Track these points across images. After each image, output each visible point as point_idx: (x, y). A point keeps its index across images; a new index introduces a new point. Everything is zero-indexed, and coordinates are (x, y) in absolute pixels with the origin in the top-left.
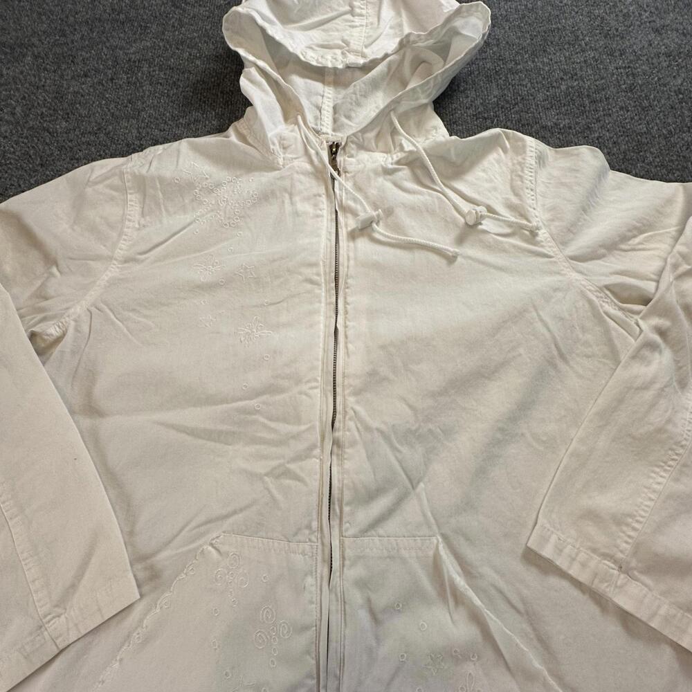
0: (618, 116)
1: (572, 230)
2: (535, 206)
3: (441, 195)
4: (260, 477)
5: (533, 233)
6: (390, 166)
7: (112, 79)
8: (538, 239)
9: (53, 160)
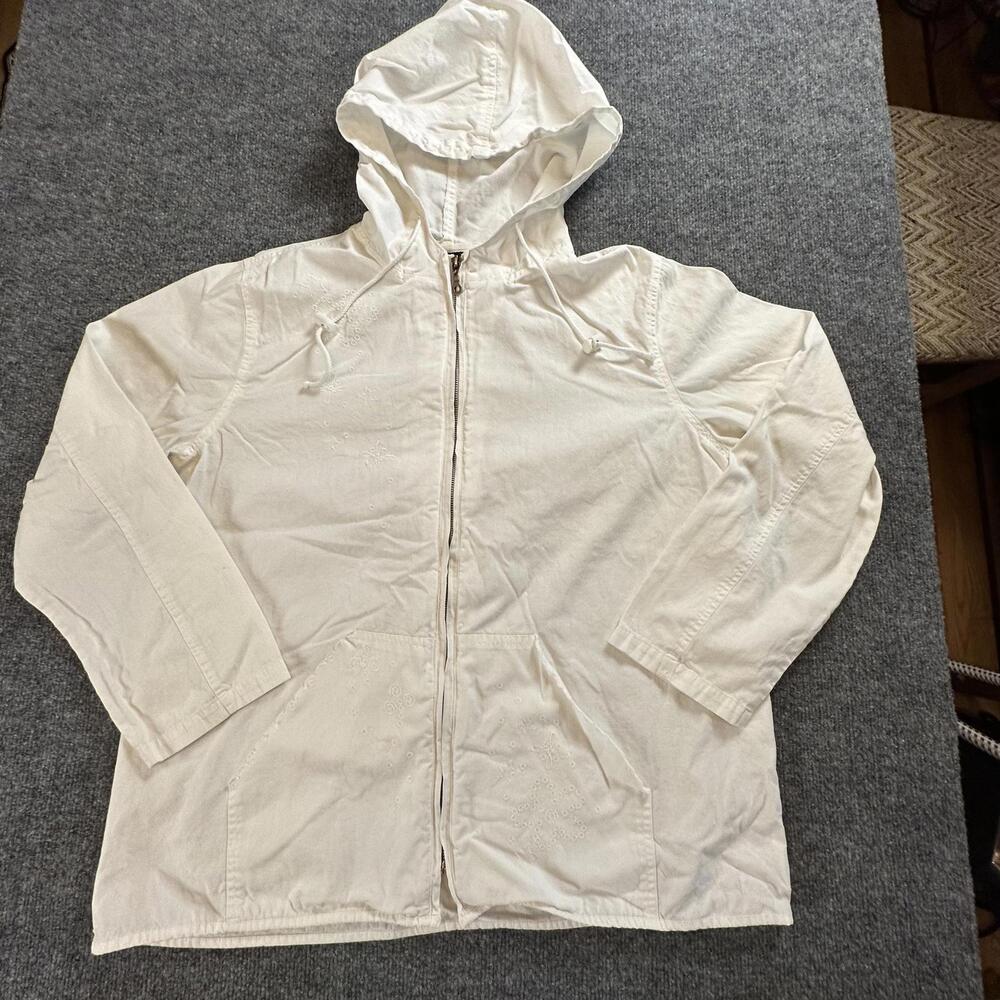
0: (759, 225)
1: (685, 360)
2: (654, 332)
3: (561, 318)
4: (387, 585)
5: (649, 362)
6: (513, 285)
7: (210, 158)
8: (652, 368)
9: (157, 260)
